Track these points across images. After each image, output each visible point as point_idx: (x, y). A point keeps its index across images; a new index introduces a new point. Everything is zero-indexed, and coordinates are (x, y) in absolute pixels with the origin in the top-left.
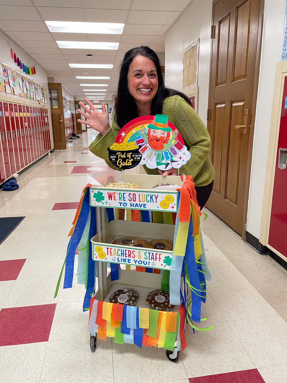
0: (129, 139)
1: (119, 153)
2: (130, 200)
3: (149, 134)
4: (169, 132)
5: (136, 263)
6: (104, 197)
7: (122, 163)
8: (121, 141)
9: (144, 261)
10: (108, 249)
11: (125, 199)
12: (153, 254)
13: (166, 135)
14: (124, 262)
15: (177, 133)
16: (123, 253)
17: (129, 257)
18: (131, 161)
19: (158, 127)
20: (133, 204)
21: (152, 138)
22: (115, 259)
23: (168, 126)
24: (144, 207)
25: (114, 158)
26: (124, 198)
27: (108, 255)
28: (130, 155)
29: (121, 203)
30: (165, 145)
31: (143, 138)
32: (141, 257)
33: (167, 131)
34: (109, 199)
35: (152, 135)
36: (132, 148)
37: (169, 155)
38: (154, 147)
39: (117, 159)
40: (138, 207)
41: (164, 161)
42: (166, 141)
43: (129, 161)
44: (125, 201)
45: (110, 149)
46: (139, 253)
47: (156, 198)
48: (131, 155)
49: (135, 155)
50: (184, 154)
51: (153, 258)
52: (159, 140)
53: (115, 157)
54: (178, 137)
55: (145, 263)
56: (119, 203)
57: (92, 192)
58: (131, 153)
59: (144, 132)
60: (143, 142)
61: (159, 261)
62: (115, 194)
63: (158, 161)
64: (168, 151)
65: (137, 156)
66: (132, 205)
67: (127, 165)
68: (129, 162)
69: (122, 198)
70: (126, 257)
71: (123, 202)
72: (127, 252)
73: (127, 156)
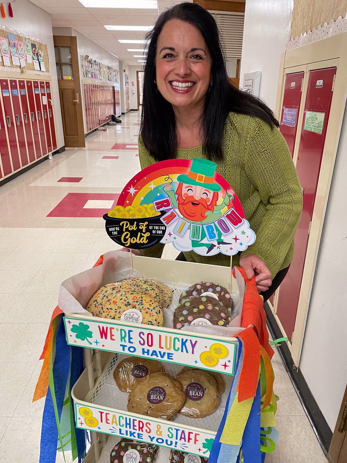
0: (142, 198)
1: (124, 223)
2: (142, 342)
3: (179, 192)
4: (218, 193)
5: (152, 441)
6: (92, 333)
7: (129, 239)
8: (128, 202)
9: (167, 441)
10: (103, 414)
11: (131, 340)
12: (183, 432)
13: (210, 196)
14: (131, 436)
15: (232, 195)
16: (128, 422)
17: (139, 430)
18: (147, 237)
19: (197, 181)
20: (148, 350)
21: (184, 199)
22: (116, 430)
23: (215, 182)
24: (168, 358)
25: (115, 231)
26: (130, 338)
27: (102, 421)
28: (144, 226)
29: (124, 346)
30: (208, 213)
31: (168, 198)
32: (162, 434)
33: (212, 189)
34: (102, 338)
35: (186, 194)
36: (149, 214)
37: (215, 231)
38: (188, 216)
39: (121, 232)
40: (157, 356)
41: (205, 241)
42: (211, 206)
43: (144, 237)
44: (132, 343)
45: (108, 216)
46: (159, 427)
47: (193, 346)
48: (146, 225)
49: (154, 227)
50: (243, 233)
51: (184, 438)
52: (198, 204)
53: (118, 229)
54: (233, 202)
55: (169, 443)
56: (121, 345)
57: (69, 322)
58: (146, 223)
59: (171, 188)
60: (168, 205)
61: (195, 443)
62: (112, 330)
63: (195, 239)
64: (213, 225)
65: (157, 228)
66: (146, 352)
67: (139, 242)
68: (142, 238)
69: (127, 339)
70: (134, 429)
71: (129, 345)
72: (136, 423)
73: (140, 227)
